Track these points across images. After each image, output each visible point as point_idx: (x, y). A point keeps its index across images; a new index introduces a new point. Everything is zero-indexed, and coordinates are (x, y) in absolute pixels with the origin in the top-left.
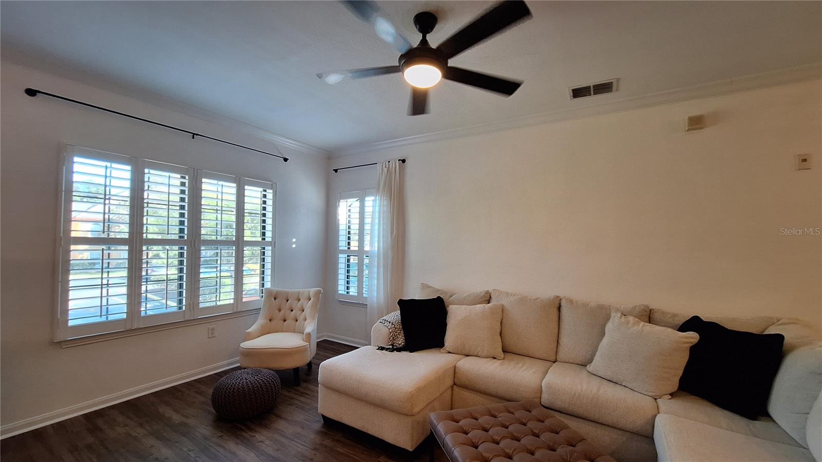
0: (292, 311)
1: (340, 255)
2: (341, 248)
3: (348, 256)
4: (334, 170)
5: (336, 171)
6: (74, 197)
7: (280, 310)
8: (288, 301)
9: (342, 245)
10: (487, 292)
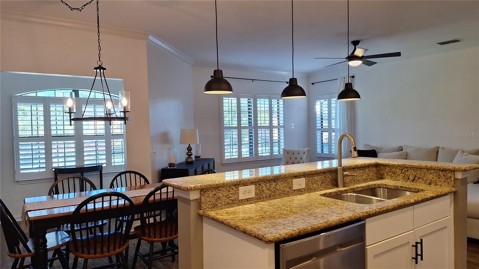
0: (296, 159)
1: (317, 132)
2: (318, 128)
3: (322, 132)
4: (312, 84)
5: (313, 84)
6: (224, 112)
7: (290, 159)
8: (293, 154)
9: (319, 125)
10: (400, 147)
